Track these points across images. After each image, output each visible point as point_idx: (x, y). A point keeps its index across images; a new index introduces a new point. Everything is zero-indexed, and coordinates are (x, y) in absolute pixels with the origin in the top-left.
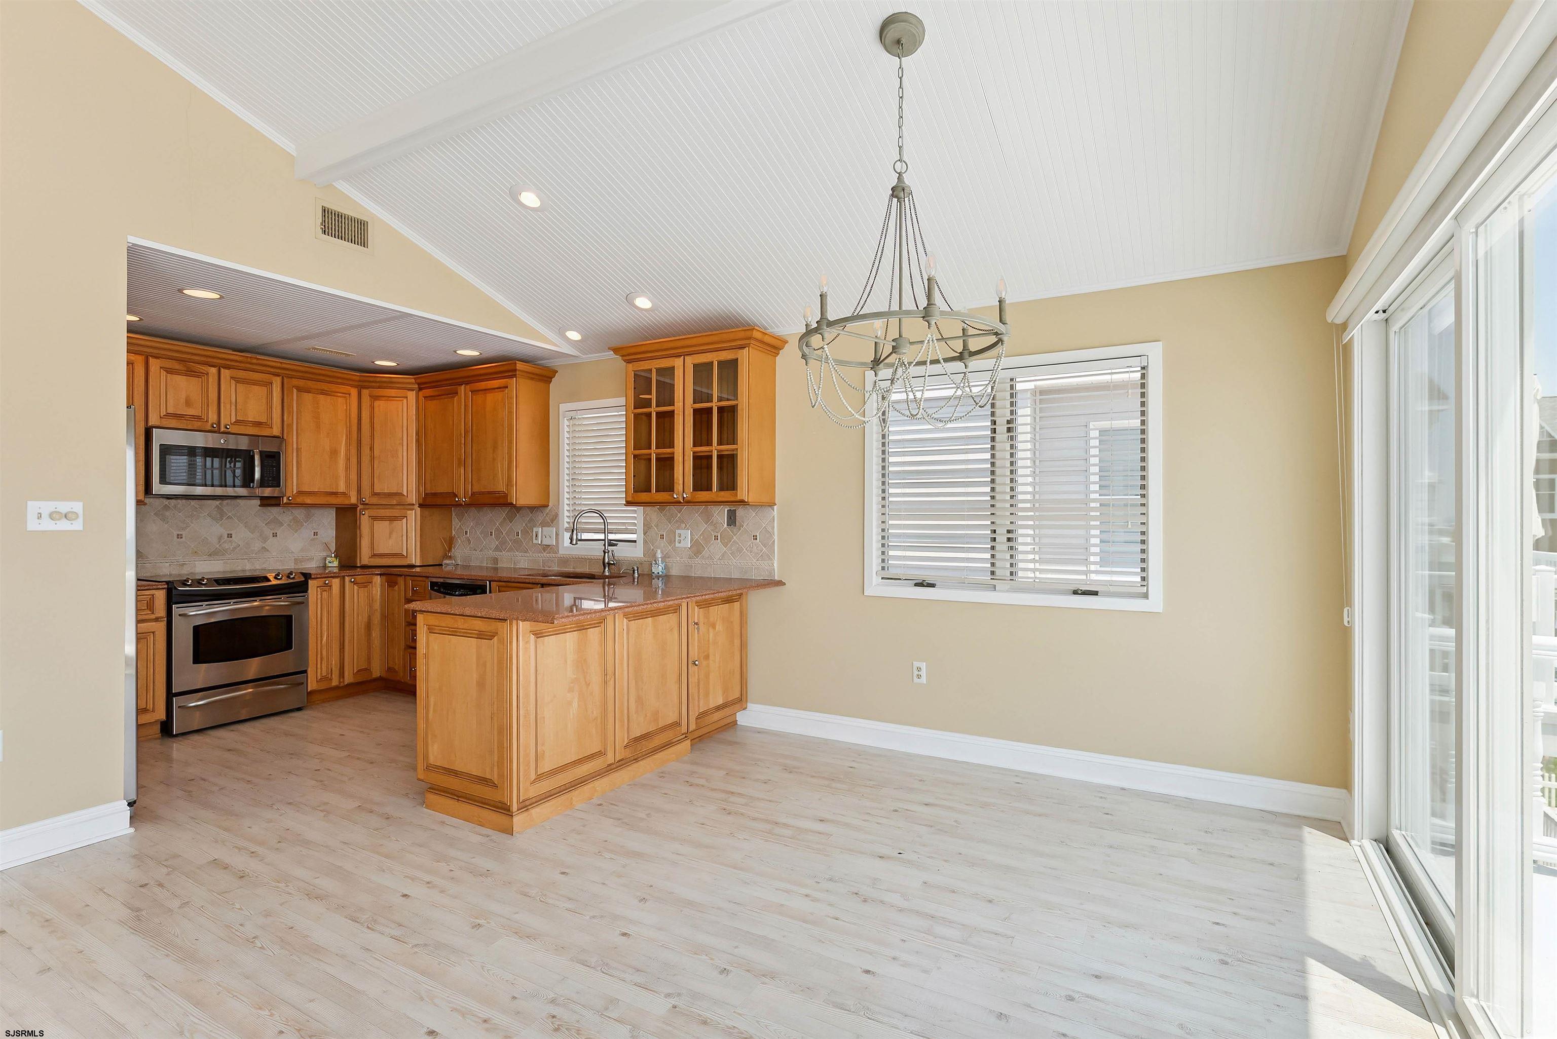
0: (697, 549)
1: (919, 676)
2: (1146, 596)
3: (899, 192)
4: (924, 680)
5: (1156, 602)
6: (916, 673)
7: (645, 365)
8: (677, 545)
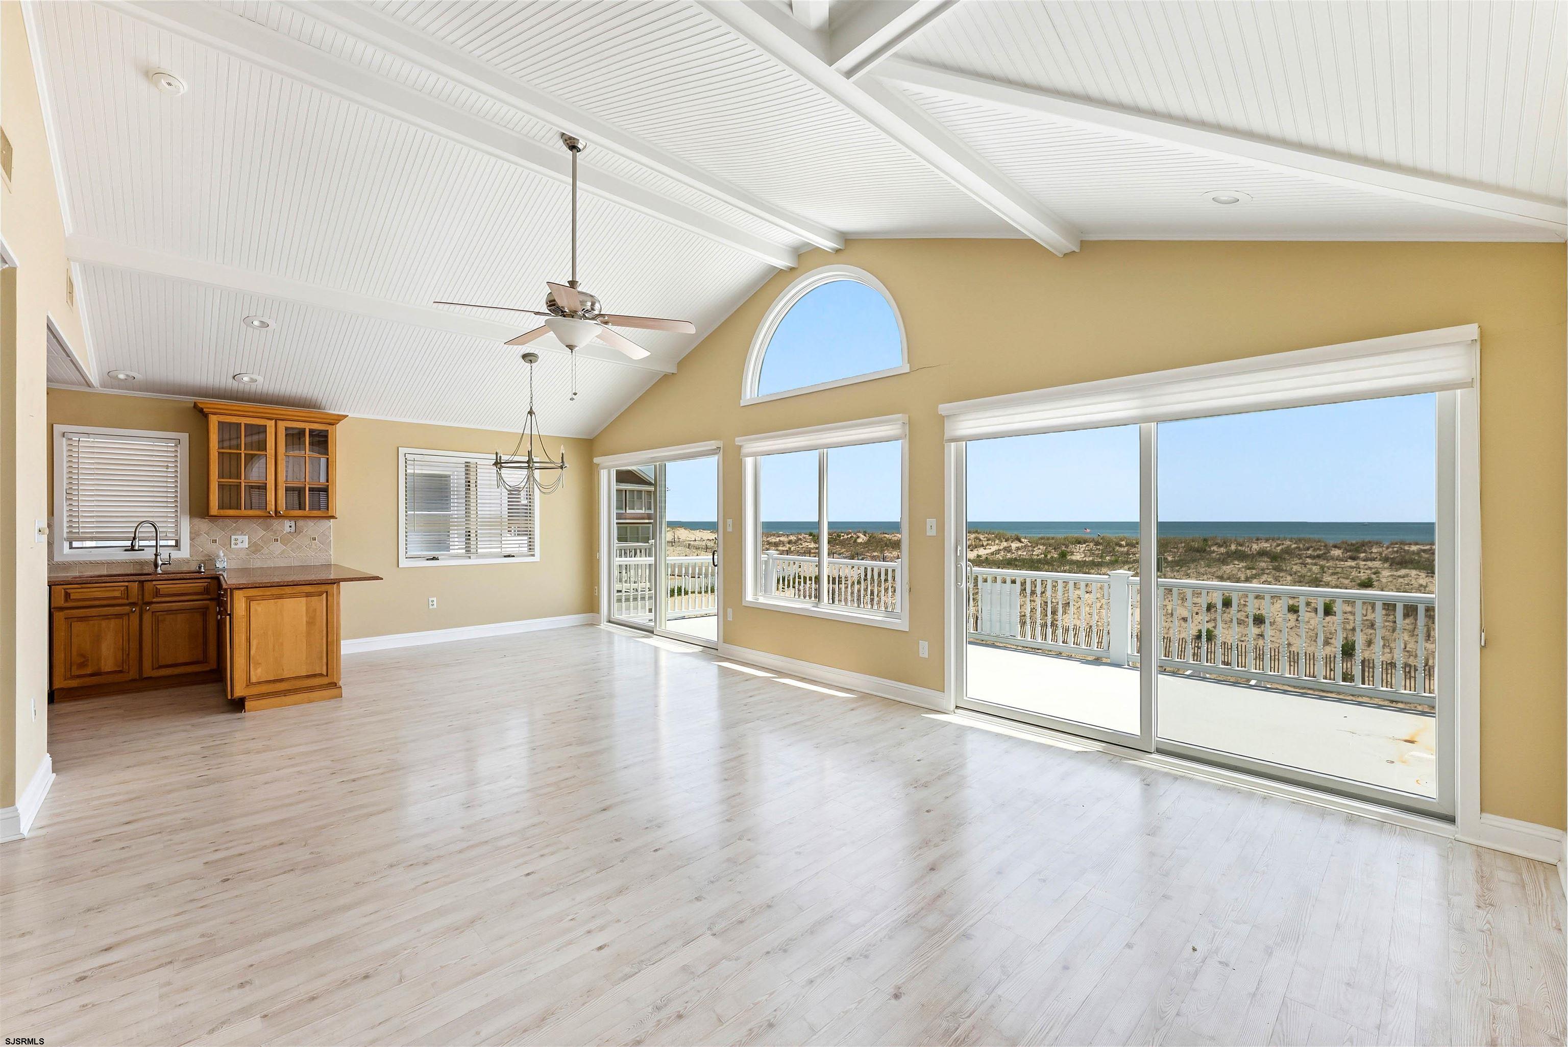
0: (254, 548)
1: (433, 605)
2: (533, 555)
3: (531, 413)
4: (435, 606)
5: (537, 558)
6: (431, 603)
7: (234, 420)
8: (233, 546)
